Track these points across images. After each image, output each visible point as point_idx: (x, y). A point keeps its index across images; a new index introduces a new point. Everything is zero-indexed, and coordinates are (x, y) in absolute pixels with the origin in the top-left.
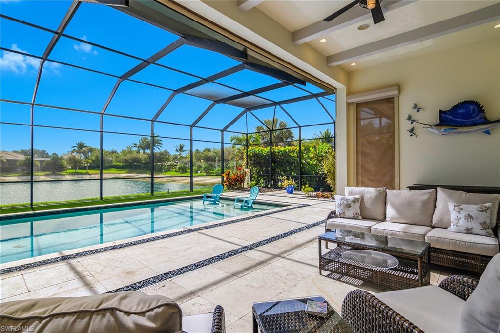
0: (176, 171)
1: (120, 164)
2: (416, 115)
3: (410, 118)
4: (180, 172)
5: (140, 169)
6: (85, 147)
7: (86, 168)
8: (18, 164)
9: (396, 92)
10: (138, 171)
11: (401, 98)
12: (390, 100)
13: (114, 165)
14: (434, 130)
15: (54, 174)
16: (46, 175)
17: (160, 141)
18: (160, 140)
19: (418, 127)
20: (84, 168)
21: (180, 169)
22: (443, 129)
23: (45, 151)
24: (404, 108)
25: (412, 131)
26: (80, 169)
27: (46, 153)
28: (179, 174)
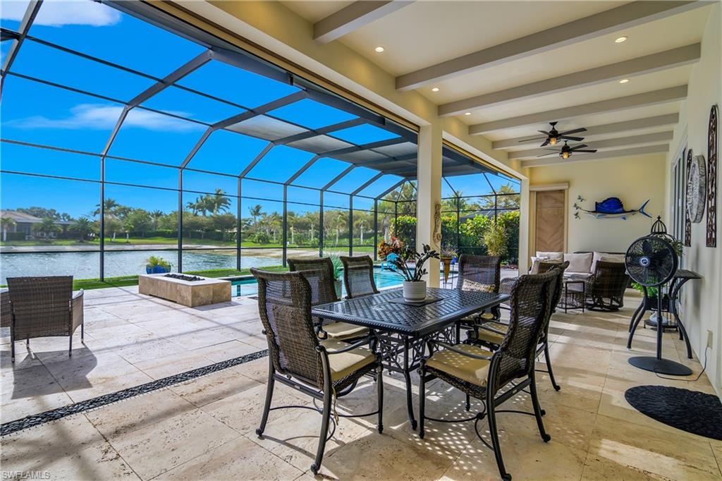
0: (253, 242)
1: (168, 230)
2: (580, 204)
3: (575, 206)
4: (259, 242)
5: (200, 238)
6: (115, 206)
7: (126, 236)
8: (33, 228)
9: (567, 187)
10: (198, 240)
11: (570, 191)
12: (562, 191)
13: (160, 232)
14: (592, 215)
15: (82, 243)
16: (72, 245)
17: (228, 202)
18: (229, 200)
19: (581, 213)
20: (122, 235)
21: (259, 238)
22: (598, 214)
23: (55, 211)
24: (572, 198)
25: (576, 214)
26: (117, 237)
27: (56, 213)
28: (258, 245)
